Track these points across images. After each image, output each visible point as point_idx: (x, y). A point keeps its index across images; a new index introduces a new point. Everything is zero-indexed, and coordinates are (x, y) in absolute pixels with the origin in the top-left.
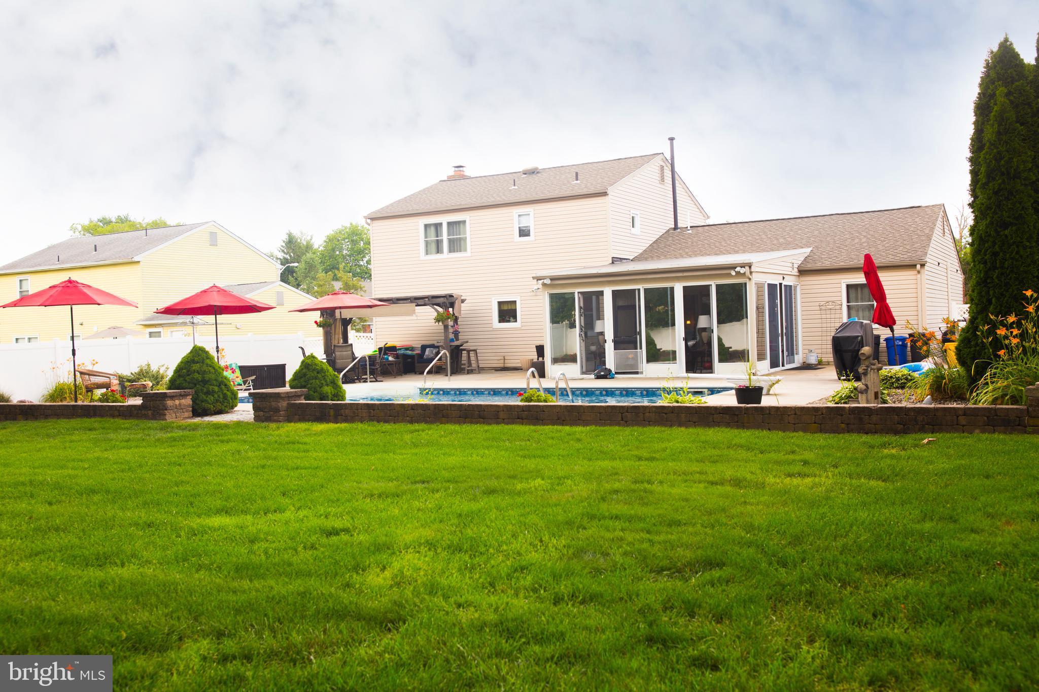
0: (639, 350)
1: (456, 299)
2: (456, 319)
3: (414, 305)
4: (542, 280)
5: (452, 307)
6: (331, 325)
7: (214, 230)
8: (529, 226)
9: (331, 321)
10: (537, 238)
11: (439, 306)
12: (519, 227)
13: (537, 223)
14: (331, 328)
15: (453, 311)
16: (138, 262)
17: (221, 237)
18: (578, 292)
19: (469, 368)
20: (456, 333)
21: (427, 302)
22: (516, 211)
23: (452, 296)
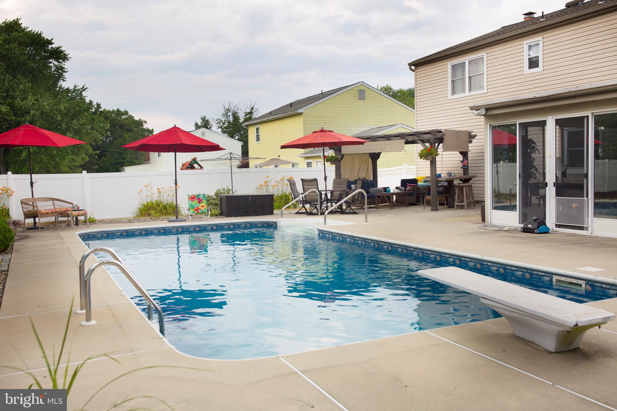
0: (585, 198)
1: (444, 135)
2: (464, 154)
3: (403, 141)
4: (479, 111)
5: (442, 143)
6: (340, 161)
7: (362, 88)
8: (538, 57)
9: (339, 157)
10: (545, 68)
11: (423, 141)
12: (529, 59)
13: (545, 52)
14: (340, 163)
15: (443, 146)
16: (302, 113)
17: (368, 93)
18: (520, 124)
19: (459, 204)
20: (465, 168)
21: (415, 138)
22: (526, 42)
23: (440, 132)
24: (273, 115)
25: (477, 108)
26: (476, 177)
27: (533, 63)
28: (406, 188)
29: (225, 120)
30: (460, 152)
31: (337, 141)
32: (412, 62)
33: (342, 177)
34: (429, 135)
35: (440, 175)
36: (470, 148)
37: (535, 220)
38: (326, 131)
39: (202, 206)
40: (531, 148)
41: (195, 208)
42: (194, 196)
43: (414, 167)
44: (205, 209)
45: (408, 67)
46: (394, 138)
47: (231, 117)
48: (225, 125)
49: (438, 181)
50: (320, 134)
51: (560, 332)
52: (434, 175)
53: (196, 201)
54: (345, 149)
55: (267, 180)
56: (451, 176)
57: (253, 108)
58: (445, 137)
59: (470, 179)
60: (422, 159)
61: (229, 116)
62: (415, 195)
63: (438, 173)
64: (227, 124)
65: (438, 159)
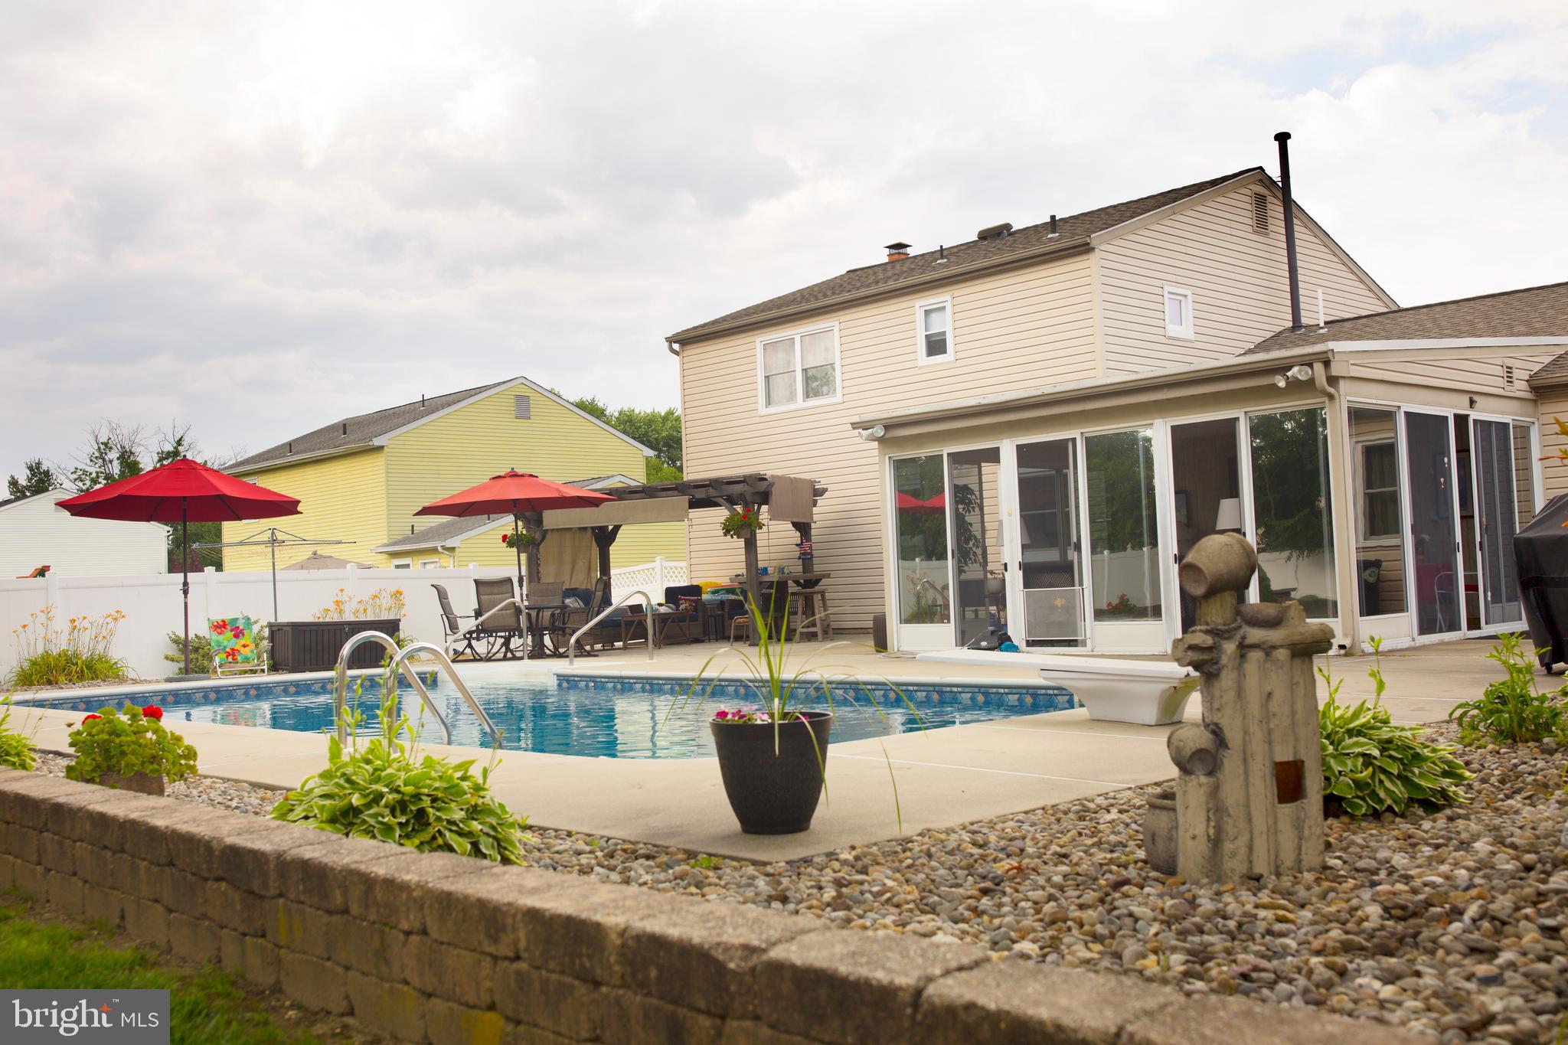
0: (1077, 588)
1: (771, 485)
2: (803, 528)
3: (685, 500)
4: (870, 431)
5: (766, 503)
6: (539, 545)
7: (524, 391)
8: (944, 333)
9: (538, 536)
10: (960, 355)
11: (731, 501)
12: (927, 336)
13: (958, 324)
14: (538, 550)
15: (769, 511)
16: (381, 448)
17: (536, 404)
18: (949, 455)
19: (805, 630)
20: (807, 558)
21: (712, 492)
22: (920, 303)
23: (763, 479)
24: (297, 453)
25: (865, 425)
26: (828, 576)
27: (936, 345)
28: (677, 605)
29: (97, 473)
30: (795, 524)
31: (556, 495)
32: (674, 336)
33: (543, 580)
34: (741, 486)
35: (765, 570)
36: (815, 517)
37: (993, 632)
38: (522, 476)
39: (244, 646)
40: (965, 503)
41: (228, 650)
42: (223, 621)
43: (684, 564)
44: (252, 651)
45: (667, 344)
46: (665, 493)
47: (116, 463)
48: (98, 487)
49: (761, 583)
50: (508, 480)
51: (1164, 692)
52: (753, 569)
53: (229, 634)
54: (552, 518)
55: (339, 599)
56: (783, 573)
57: (180, 440)
58: (773, 489)
59: (817, 581)
60: (729, 537)
61: (111, 462)
62: (700, 619)
63: (761, 565)
64: (104, 482)
65: (760, 535)
